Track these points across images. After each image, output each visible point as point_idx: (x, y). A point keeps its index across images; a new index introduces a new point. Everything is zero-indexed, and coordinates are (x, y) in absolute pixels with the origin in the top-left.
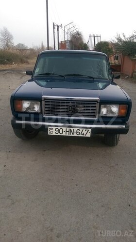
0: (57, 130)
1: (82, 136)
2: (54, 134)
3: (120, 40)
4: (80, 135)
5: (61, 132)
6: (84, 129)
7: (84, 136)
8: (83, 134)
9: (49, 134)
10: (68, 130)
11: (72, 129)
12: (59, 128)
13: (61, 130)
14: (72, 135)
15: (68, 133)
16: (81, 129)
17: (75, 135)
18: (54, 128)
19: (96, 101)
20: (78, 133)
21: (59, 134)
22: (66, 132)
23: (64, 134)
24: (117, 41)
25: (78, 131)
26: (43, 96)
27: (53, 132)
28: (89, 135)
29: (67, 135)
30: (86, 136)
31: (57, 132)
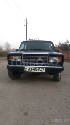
0: (29, 69)
1: (41, 71)
2: (27, 71)
3: (60, 44)
5: (31, 70)
6: (42, 68)
7: (42, 72)
8: (42, 71)
9: (25, 71)
10: (34, 69)
11: (36, 68)
12: (30, 68)
13: (31, 69)
14: (36, 71)
15: (34, 70)
16: (40, 68)
17: (38, 71)
18: (28, 68)
19: (47, 55)
20: (39, 70)
21: (30, 71)
23: (32, 71)
24: (59, 45)
25: (39, 69)
27: (27, 70)
28: (44, 71)
29: (34, 71)
30: (43, 72)
31: (29, 70)
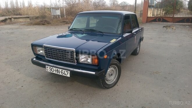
1: (64, 75)
4: (63, 75)
6: (66, 71)
7: (66, 76)
8: (65, 74)
9: (46, 71)
11: (59, 69)
12: (51, 68)
13: (53, 69)
14: (58, 74)
16: (64, 71)
17: (60, 74)
18: (49, 67)
19: (73, 51)
20: (62, 73)
21: (51, 72)
22: (55, 71)
23: (54, 72)
25: (62, 71)
26: (44, 45)
27: (48, 69)
28: (69, 76)
29: (56, 73)
31: (50, 70)
